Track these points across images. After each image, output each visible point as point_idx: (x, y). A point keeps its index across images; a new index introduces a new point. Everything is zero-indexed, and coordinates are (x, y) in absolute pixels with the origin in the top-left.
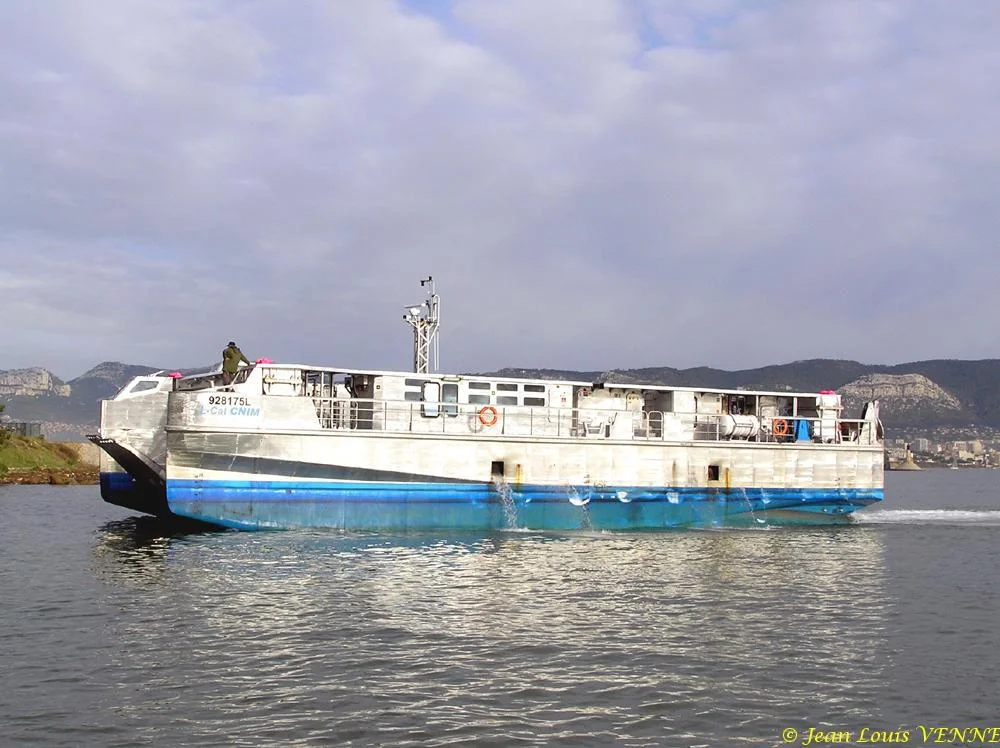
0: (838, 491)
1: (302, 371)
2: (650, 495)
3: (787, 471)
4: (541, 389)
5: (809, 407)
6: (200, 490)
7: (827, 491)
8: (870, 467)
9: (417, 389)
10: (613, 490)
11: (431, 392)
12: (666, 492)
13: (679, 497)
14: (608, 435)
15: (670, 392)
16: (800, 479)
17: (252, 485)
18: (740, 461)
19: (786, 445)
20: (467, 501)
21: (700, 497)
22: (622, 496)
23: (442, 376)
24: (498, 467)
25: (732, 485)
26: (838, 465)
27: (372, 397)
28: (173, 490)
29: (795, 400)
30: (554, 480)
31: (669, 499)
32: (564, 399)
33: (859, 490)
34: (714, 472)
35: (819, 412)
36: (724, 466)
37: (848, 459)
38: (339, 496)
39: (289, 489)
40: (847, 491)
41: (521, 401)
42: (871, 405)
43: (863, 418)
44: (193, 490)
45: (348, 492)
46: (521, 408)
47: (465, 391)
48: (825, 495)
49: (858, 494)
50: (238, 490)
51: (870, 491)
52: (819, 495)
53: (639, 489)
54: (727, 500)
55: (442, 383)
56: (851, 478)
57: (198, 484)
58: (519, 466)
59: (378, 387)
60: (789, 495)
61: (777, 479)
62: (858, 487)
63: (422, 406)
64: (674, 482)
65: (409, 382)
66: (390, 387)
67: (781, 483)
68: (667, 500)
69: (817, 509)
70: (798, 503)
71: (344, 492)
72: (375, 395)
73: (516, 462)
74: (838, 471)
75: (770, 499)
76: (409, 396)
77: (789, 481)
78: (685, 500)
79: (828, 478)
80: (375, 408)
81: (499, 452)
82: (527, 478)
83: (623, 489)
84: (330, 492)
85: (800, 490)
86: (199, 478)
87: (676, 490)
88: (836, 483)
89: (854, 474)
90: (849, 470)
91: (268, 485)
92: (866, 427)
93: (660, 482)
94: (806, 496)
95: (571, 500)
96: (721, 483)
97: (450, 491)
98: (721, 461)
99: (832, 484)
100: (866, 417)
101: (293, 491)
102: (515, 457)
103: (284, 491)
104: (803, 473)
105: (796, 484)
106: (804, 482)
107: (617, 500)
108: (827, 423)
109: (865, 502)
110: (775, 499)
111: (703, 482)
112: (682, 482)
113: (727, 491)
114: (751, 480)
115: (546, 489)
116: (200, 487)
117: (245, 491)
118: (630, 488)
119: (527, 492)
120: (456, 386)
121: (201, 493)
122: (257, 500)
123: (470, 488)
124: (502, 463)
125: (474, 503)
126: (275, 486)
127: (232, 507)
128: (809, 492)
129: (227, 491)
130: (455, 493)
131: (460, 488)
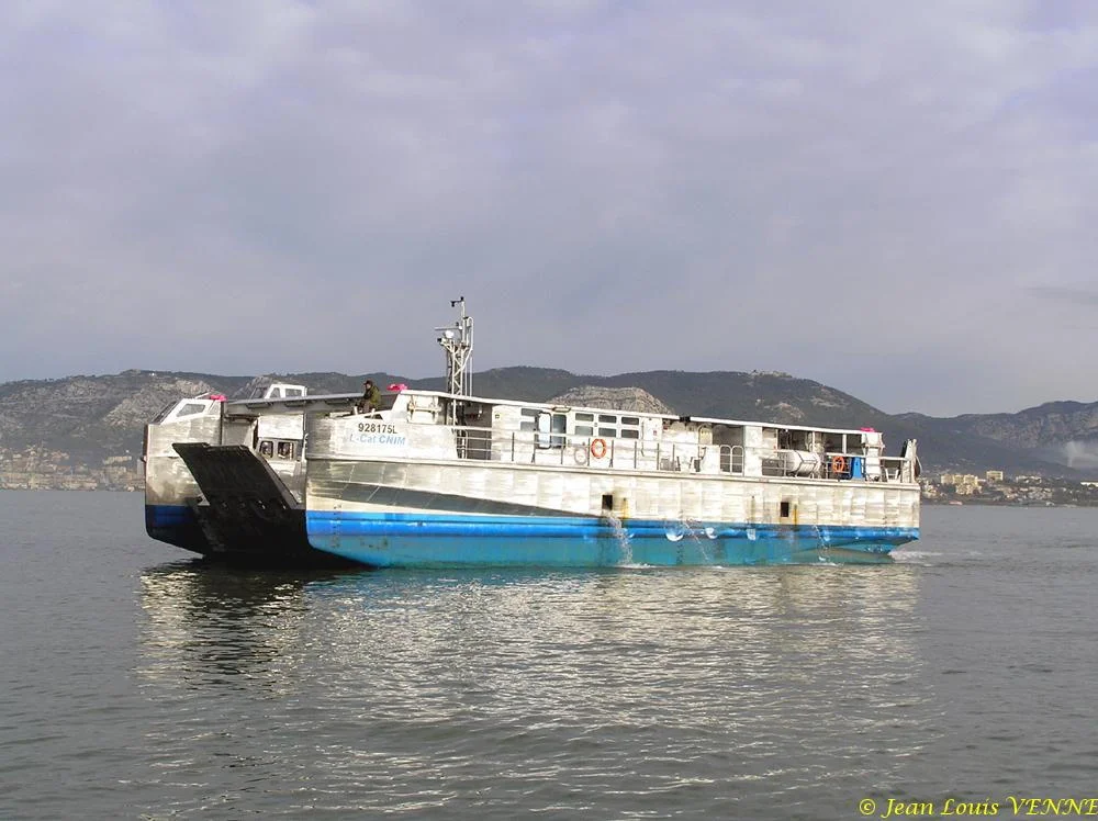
0: (884, 529)
1: (440, 398)
2: (733, 531)
3: (845, 509)
4: (635, 421)
5: (856, 444)
6: (338, 522)
7: (875, 529)
8: (910, 505)
9: (532, 419)
10: (702, 525)
11: (545, 422)
12: (745, 529)
13: (756, 534)
14: (698, 470)
15: (741, 427)
16: (855, 518)
17: (389, 518)
18: (807, 498)
19: (844, 482)
20: (580, 536)
21: (773, 534)
22: (709, 531)
23: (553, 406)
24: (608, 501)
25: (800, 523)
26: (886, 504)
27: (490, 426)
28: (312, 522)
29: (845, 437)
30: (654, 514)
31: (749, 535)
32: (655, 432)
33: (901, 529)
34: (785, 508)
35: (864, 450)
36: (794, 502)
37: (893, 497)
38: (467, 530)
39: (420, 522)
40: (893, 530)
41: (619, 434)
42: (910, 443)
43: (903, 455)
44: (332, 522)
45: (474, 525)
46: (619, 441)
47: (571, 422)
48: (874, 533)
49: (901, 533)
50: (374, 523)
51: (910, 530)
52: (869, 533)
53: (724, 525)
54: (795, 537)
55: (553, 413)
56: (896, 516)
57: (337, 516)
58: (625, 500)
59: (497, 416)
60: (845, 533)
61: (836, 517)
62: (901, 526)
63: (536, 436)
64: (753, 519)
65: (525, 412)
66: (507, 415)
67: (838, 521)
68: (747, 537)
69: (861, 547)
70: (853, 541)
71: (471, 525)
72: (494, 425)
73: (622, 496)
74: (885, 509)
75: (830, 536)
76: (524, 425)
77: (845, 519)
78: (762, 537)
79: (877, 516)
80: (493, 438)
81: (608, 486)
82: (632, 513)
83: (710, 524)
85: (854, 529)
86: (338, 510)
87: (753, 526)
88: (882, 521)
89: (898, 513)
90: (893, 509)
91: (399, 518)
92: (907, 465)
93: (740, 518)
94: (859, 534)
95: (668, 536)
96: (790, 520)
98: (792, 497)
99: (880, 523)
100: (907, 456)
101: (424, 524)
102: (621, 490)
103: (416, 524)
104: (856, 511)
105: (851, 522)
106: (857, 521)
107: (706, 536)
108: (872, 461)
109: (906, 540)
110: (835, 537)
111: (775, 518)
112: (759, 519)
113: (796, 528)
114: (815, 517)
115: (647, 525)
116: (338, 519)
117: (380, 523)
118: (716, 524)
119: (631, 527)
120: (565, 417)
121: (339, 525)
122: (392, 533)
123: (582, 522)
124: (611, 496)
125: (585, 538)
126: (407, 518)
127: (368, 540)
128: (863, 529)
129: (364, 523)
130: (569, 527)
131: (574, 522)
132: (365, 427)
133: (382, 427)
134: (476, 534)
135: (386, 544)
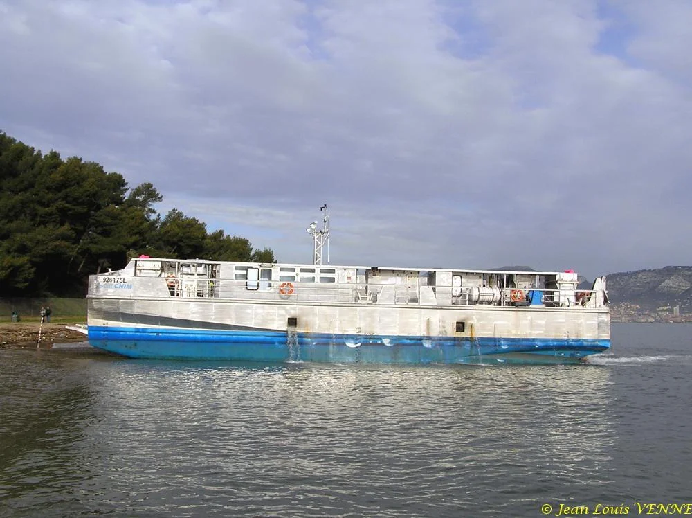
0: (567, 340)
2: (408, 341)
4: (332, 271)
6: (106, 332)
8: (596, 324)
9: (243, 272)
10: (380, 338)
11: (253, 274)
12: (421, 340)
13: (432, 344)
14: (375, 301)
15: (435, 272)
16: (533, 332)
17: (138, 330)
18: (484, 318)
20: (273, 343)
21: (449, 343)
22: (386, 341)
23: (260, 264)
24: (293, 322)
25: (477, 336)
28: (91, 332)
31: (424, 344)
32: (349, 278)
33: (586, 340)
34: (461, 326)
39: (158, 333)
40: (573, 340)
41: (317, 280)
42: (598, 280)
43: (592, 289)
44: (102, 332)
46: (317, 284)
47: (276, 273)
48: (555, 343)
49: (585, 343)
51: (595, 341)
52: (551, 344)
53: (399, 338)
54: (472, 345)
55: (260, 268)
57: (105, 329)
58: (308, 322)
60: (524, 343)
61: (514, 331)
62: (584, 338)
63: (246, 283)
64: (428, 333)
65: (239, 268)
66: (225, 271)
67: (519, 335)
68: (422, 345)
70: (532, 349)
71: (191, 335)
73: (305, 319)
74: (567, 326)
75: (508, 345)
76: (238, 277)
77: (524, 333)
78: (437, 345)
79: (558, 332)
81: (294, 312)
82: (314, 329)
83: (387, 337)
85: (534, 340)
87: (429, 338)
88: (565, 335)
89: (582, 328)
90: (578, 326)
91: (144, 331)
92: (594, 295)
93: (416, 333)
94: (538, 344)
95: (347, 344)
96: (466, 334)
97: (261, 336)
98: (467, 319)
99: (562, 336)
100: (595, 289)
101: (160, 334)
102: (304, 315)
103: (155, 334)
104: (536, 328)
105: (530, 334)
106: (537, 334)
107: (382, 344)
109: (596, 348)
110: (511, 345)
111: (451, 332)
112: (435, 333)
113: (471, 340)
114: (492, 332)
116: (107, 331)
117: (131, 333)
118: (393, 336)
119: (315, 338)
120: (271, 270)
121: (107, 334)
122: (139, 339)
123: (274, 335)
124: (296, 319)
125: (276, 344)
126: (149, 331)
127: (124, 343)
128: (541, 340)
129: (122, 333)
130: (263, 337)
131: (267, 334)
132: (107, 279)
133: (116, 280)
134: (195, 341)
135: (136, 345)
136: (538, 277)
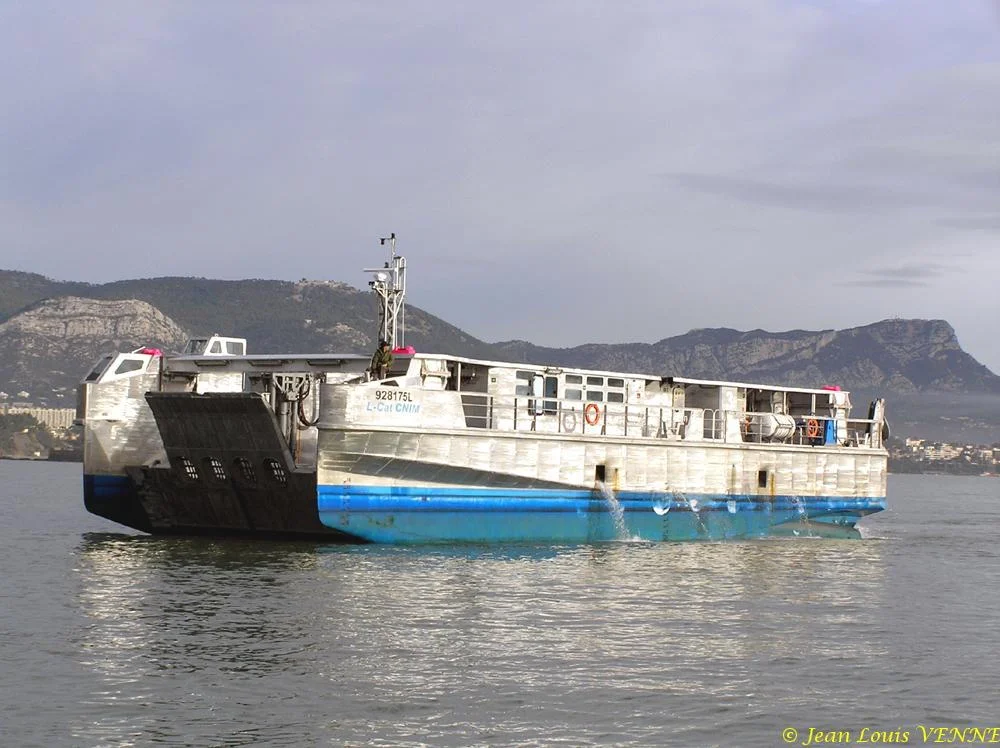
0: (854, 500)
1: (448, 362)
2: (715, 503)
3: (818, 477)
4: (621, 383)
5: (825, 405)
6: (348, 497)
7: (846, 499)
8: (879, 473)
9: (526, 383)
11: (539, 385)
12: (726, 500)
13: (736, 507)
14: (683, 437)
15: (717, 387)
16: (828, 487)
17: (395, 492)
18: (783, 465)
19: (818, 448)
20: (573, 510)
21: (752, 506)
22: (693, 503)
23: (546, 368)
24: (601, 472)
25: (776, 493)
26: (856, 472)
27: (486, 391)
28: (323, 497)
30: (643, 486)
31: (729, 508)
32: (639, 394)
33: (870, 499)
34: (763, 478)
35: (832, 411)
36: (772, 471)
37: (863, 464)
39: (425, 496)
40: (862, 500)
41: (606, 397)
42: (878, 404)
43: (871, 417)
44: (342, 497)
45: (475, 500)
46: (607, 404)
47: (563, 386)
48: (845, 504)
49: (870, 504)
50: (381, 498)
51: (878, 500)
52: (840, 504)
53: (707, 497)
54: (773, 510)
55: (545, 376)
56: (865, 485)
57: (347, 490)
58: (616, 470)
59: (494, 380)
60: (819, 504)
61: (810, 486)
62: (870, 496)
64: (733, 489)
65: (519, 375)
66: (503, 378)
67: (812, 491)
68: (727, 510)
69: (829, 519)
70: (825, 512)
72: (490, 389)
73: (614, 466)
74: (856, 477)
75: (804, 508)
76: (519, 390)
77: (818, 489)
78: (741, 509)
79: (848, 486)
80: (489, 404)
81: (600, 455)
82: (624, 484)
83: (694, 496)
84: (461, 499)
85: (826, 499)
86: (347, 484)
87: (734, 498)
88: (853, 491)
89: (867, 481)
90: (864, 477)
91: (404, 492)
92: (875, 428)
93: (722, 489)
94: (831, 505)
95: (655, 509)
96: (766, 492)
97: (560, 498)
98: (769, 465)
99: (850, 492)
100: (875, 417)
101: (428, 499)
102: (612, 460)
103: (420, 498)
104: (829, 480)
105: (824, 491)
106: (830, 491)
108: (840, 424)
110: (808, 508)
111: (754, 490)
112: (739, 492)
113: (773, 499)
114: (791, 487)
115: (636, 497)
116: (348, 494)
117: (386, 498)
118: (699, 495)
119: (623, 499)
120: (556, 379)
121: (348, 501)
122: (397, 509)
123: (579, 495)
124: (603, 467)
125: (579, 512)
126: (411, 493)
127: (375, 517)
128: (836, 500)
129: (371, 498)
130: (564, 500)
131: (568, 495)
132: (382, 395)
133: (398, 395)
135: (392, 520)
136: (814, 397)
